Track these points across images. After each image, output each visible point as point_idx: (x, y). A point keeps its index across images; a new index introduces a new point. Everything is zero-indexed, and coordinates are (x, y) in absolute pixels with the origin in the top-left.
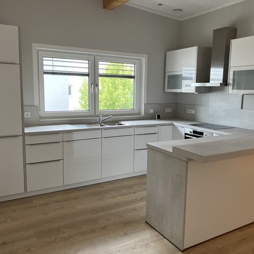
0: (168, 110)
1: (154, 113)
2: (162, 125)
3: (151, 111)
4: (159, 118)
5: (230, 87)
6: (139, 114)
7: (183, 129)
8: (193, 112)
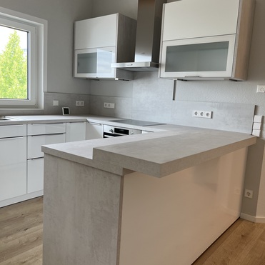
0: (79, 103)
1: (60, 107)
2: (71, 122)
3: (56, 103)
4: (67, 112)
5: (163, 70)
6: (37, 106)
7: (102, 127)
8: (112, 106)
